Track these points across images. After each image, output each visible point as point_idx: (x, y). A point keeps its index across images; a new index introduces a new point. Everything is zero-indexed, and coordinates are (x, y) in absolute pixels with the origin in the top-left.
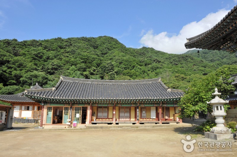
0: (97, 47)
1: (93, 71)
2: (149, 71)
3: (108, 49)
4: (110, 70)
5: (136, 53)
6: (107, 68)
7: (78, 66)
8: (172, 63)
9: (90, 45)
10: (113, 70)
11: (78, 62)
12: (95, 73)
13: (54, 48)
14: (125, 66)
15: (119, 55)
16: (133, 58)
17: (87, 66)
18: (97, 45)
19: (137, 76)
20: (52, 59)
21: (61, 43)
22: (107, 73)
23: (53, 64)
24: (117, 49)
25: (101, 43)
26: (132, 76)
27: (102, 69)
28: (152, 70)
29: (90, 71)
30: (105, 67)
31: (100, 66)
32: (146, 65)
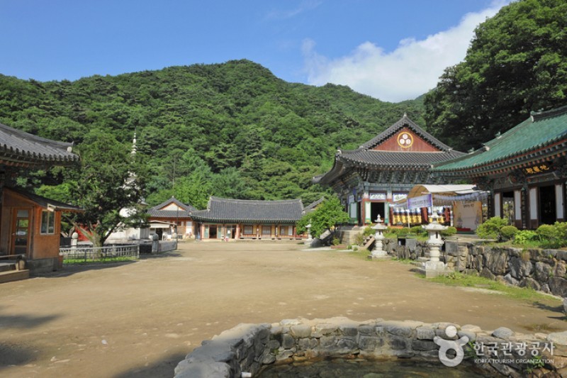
0: (227, 88)
1: (223, 150)
2: (331, 145)
3: (250, 93)
4: (253, 148)
5: (308, 101)
6: (248, 143)
7: (195, 140)
8: (384, 124)
9: (212, 83)
10: (260, 148)
11: (193, 131)
12: (225, 154)
13: (142, 97)
14: (282, 138)
15: (273, 112)
16: (299, 120)
17: (211, 141)
18: (227, 83)
19: (303, 161)
20: (144, 125)
21: (154, 85)
22: (248, 154)
23: (149, 137)
24: (270, 96)
25: (236, 80)
26: (294, 161)
27: (239, 145)
28: (337, 144)
29: (218, 151)
30: (244, 141)
31: (235, 140)
32: (326, 132)
